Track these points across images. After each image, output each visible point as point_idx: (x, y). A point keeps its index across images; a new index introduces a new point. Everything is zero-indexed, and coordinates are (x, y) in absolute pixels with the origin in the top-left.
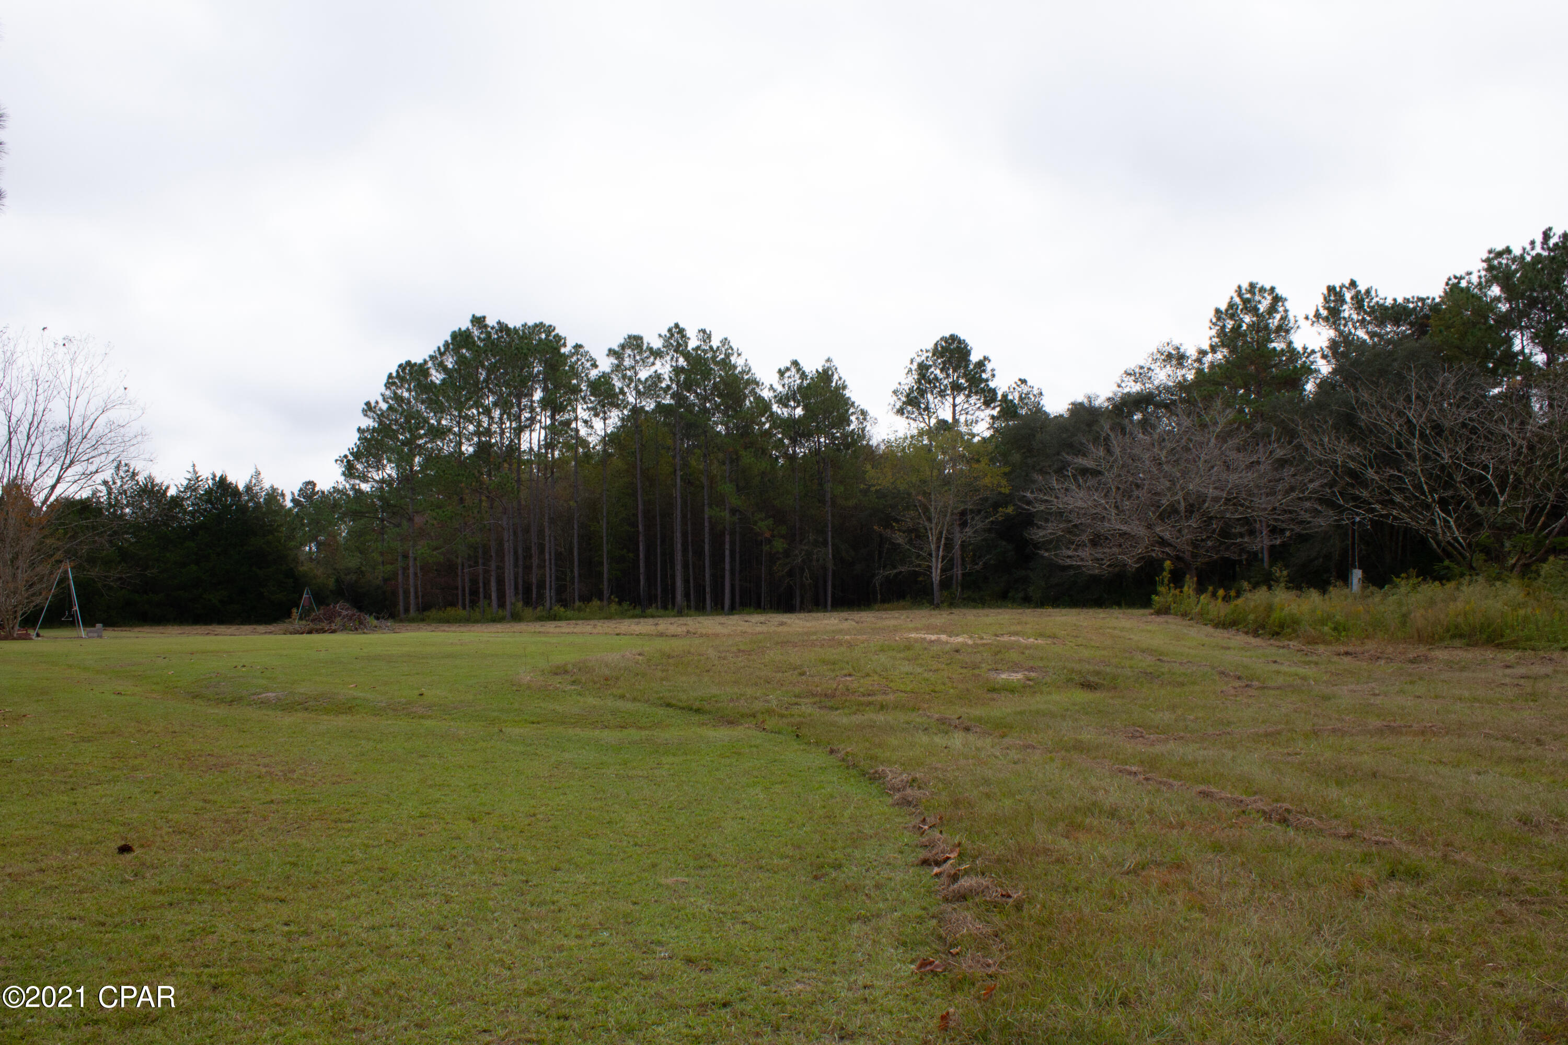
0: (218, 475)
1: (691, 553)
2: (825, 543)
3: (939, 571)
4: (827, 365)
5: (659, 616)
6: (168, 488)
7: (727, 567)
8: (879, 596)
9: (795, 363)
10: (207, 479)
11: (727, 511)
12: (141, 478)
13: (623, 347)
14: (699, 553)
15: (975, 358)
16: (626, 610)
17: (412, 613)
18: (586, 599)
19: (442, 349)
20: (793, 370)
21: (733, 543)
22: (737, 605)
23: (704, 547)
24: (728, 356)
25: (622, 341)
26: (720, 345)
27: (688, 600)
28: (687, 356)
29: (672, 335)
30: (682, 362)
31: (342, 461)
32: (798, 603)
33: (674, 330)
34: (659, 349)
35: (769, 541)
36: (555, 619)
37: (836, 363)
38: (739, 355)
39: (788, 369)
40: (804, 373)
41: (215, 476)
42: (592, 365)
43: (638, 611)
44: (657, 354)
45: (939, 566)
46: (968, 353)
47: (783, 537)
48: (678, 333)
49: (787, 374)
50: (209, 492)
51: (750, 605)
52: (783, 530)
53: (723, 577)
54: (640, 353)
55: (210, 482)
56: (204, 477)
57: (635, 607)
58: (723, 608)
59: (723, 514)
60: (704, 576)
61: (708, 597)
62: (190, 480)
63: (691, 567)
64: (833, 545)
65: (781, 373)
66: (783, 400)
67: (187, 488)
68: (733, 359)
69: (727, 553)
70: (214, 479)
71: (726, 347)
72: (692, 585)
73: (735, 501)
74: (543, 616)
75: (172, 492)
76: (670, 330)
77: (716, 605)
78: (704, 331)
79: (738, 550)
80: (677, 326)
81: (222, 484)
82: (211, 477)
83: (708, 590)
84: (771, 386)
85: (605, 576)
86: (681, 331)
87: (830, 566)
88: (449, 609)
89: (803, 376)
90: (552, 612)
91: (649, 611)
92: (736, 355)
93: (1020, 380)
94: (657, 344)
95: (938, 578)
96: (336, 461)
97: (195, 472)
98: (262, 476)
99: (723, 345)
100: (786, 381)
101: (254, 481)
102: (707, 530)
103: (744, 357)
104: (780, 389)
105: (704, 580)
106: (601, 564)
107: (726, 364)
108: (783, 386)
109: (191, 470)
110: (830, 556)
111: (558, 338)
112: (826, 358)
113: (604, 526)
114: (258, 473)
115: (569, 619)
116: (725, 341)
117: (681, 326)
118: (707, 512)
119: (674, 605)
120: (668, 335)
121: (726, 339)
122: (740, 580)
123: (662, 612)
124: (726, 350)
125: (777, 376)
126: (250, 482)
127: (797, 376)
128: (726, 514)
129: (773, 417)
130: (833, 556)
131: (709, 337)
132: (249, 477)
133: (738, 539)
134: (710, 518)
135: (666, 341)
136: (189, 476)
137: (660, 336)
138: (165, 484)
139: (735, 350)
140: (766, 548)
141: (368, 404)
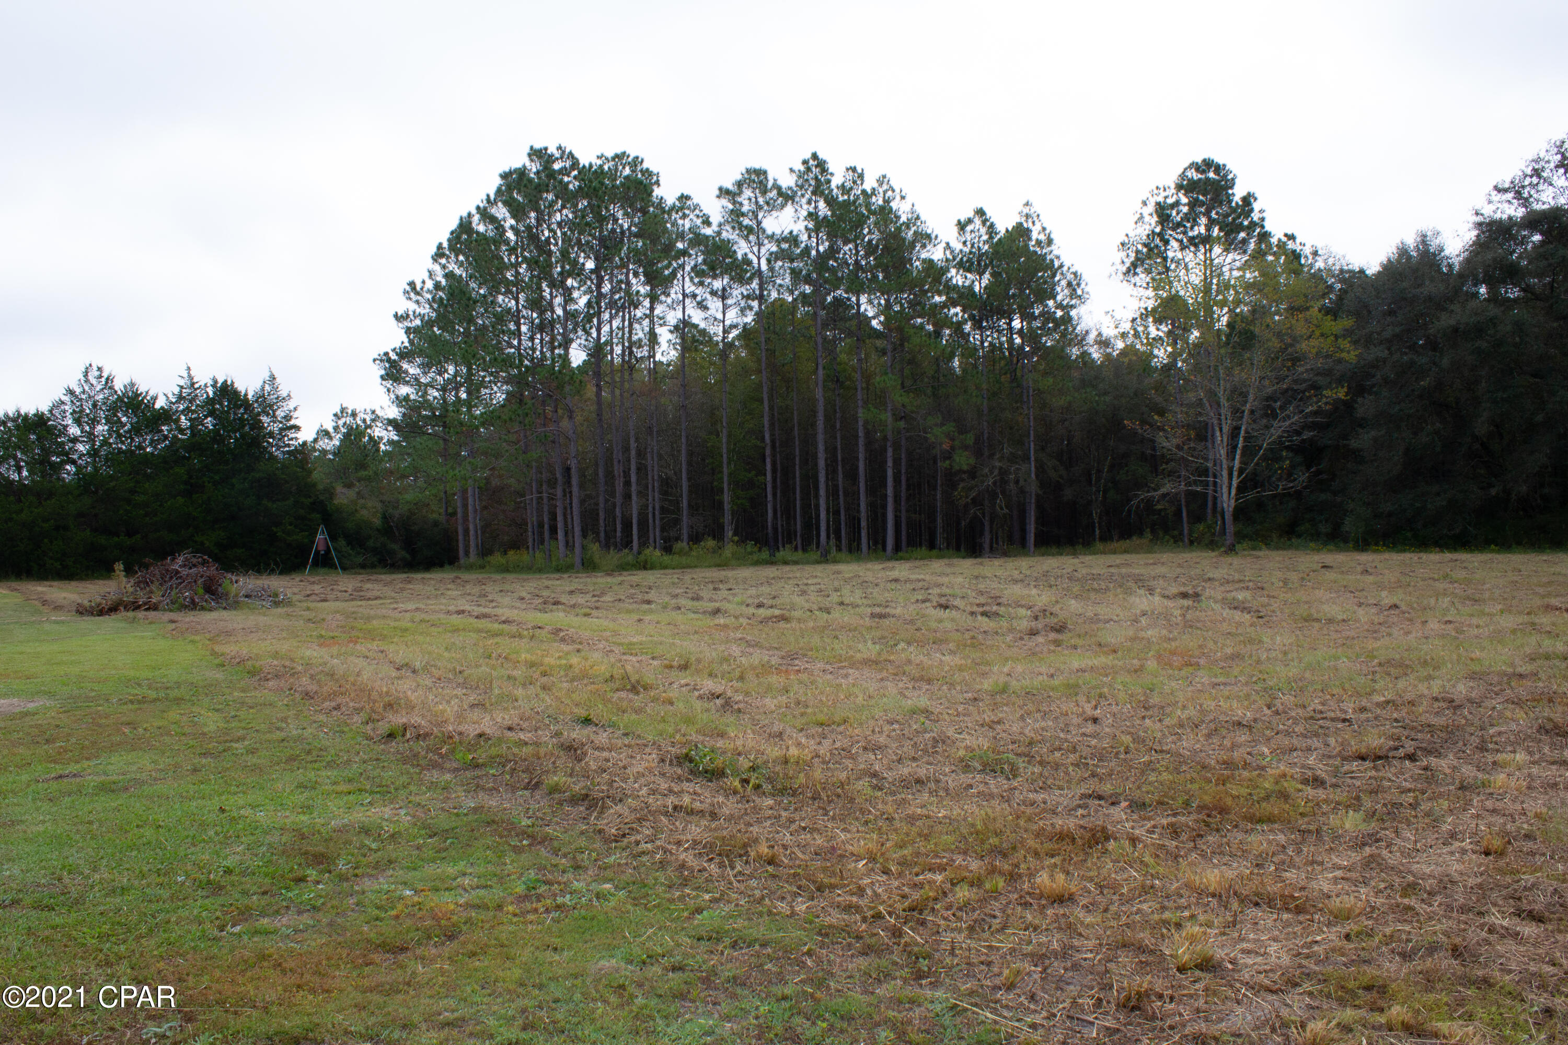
0: (220, 381)
1: (841, 476)
2: (1026, 458)
3: (1233, 492)
4: (1026, 210)
5: (796, 563)
6: (155, 398)
7: (890, 491)
8: (1097, 532)
9: (980, 212)
10: (206, 386)
11: (889, 414)
12: (119, 386)
13: (739, 184)
14: (852, 476)
15: (1238, 193)
16: (751, 553)
17: (473, 558)
18: (695, 539)
19: (492, 197)
20: (978, 221)
21: (897, 462)
22: (904, 543)
23: (857, 467)
24: (887, 201)
25: (739, 177)
26: (876, 185)
27: (838, 538)
28: (831, 202)
29: (809, 169)
30: (823, 209)
31: (381, 361)
32: (988, 541)
33: (811, 162)
34: (790, 188)
35: (948, 456)
36: (645, 568)
37: (1037, 208)
38: (903, 198)
39: (970, 221)
40: (992, 226)
41: (216, 382)
42: (703, 223)
43: (765, 555)
44: (787, 197)
45: (1235, 482)
46: (1231, 184)
47: (966, 447)
48: (816, 167)
49: (969, 228)
50: (210, 401)
51: (921, 545)
52: (970, 439)
53: (884, 507)
54: (764, 192)
55: (210, 391)
56: (202, 383)
57: (760, 550)
58: (884, 549)
59: (883, 417)
60: (859, 505)
61: (864, 533)
62: (182, 387)
63: (841, 493)
64: (1036, 460)
65: (962, 226)
66: (965, 265)
67: (180, 398)
68: (894, 205)
69: (890, 473)
70: (214, 386)
71: (885, 187)
72: (843, 517)
73: (899, 398)
74: (628, 564)
75: (160, 403)
76: (805, 162)
77: (876, 543)
78: (854, 170)
79: (903, 471)
80: (815, 156)
81: (226, 391)
82: (210, 382)
83: (864, 524)
84: (948, 244)
85: (727, 506)
86: (822, 165)
87: (1033, 488)
88: (511, 553)
89: (991, 230)
90: (642, 557)
91: (781, 554)
92: (898, 198)
93: (1286, 235)
94: (788, 181)
95: (1233, 503)
96: (374, 360)
97: (191, 377)
98: (278, 381)
99: (881, 184)
100: (968, 237)
101: (267, 388)
102: (861, 441)
103: (909, 201)
104: (957, 246)
105: (859, 512)
106: (721, 491)
107: (885, 213)
108: (965, 243)
109: (186, 375)
110: (1033, 476)
111: (648, 173)
112: (1025, 201)
113: (724, 440)
114: (273, 378)
115: (665, 568)
116: (882, 180)
117: (821, 156)
118: (861, 414)
119: (818, 547)
120: (802, 168)
121: (884, 177)
122: (907, 511)
123: (800, 554)
124: (885, 192)
125: (955, 230)
126: (263, 389)
127: (983, 231)
128: (887, 417)
129: (949, 288)
130: (1037, 476)
131: (861, 176)
132: (261, 383)
133: (903, 456)
134: (866, 422)
135: (799, 177)
136: (182, 383)
137: (792, 170)
138: (151, 393)
139: (898, 191)
140: (943, 465)
141: (412, 284)
